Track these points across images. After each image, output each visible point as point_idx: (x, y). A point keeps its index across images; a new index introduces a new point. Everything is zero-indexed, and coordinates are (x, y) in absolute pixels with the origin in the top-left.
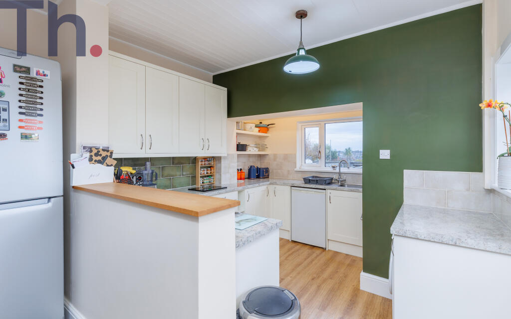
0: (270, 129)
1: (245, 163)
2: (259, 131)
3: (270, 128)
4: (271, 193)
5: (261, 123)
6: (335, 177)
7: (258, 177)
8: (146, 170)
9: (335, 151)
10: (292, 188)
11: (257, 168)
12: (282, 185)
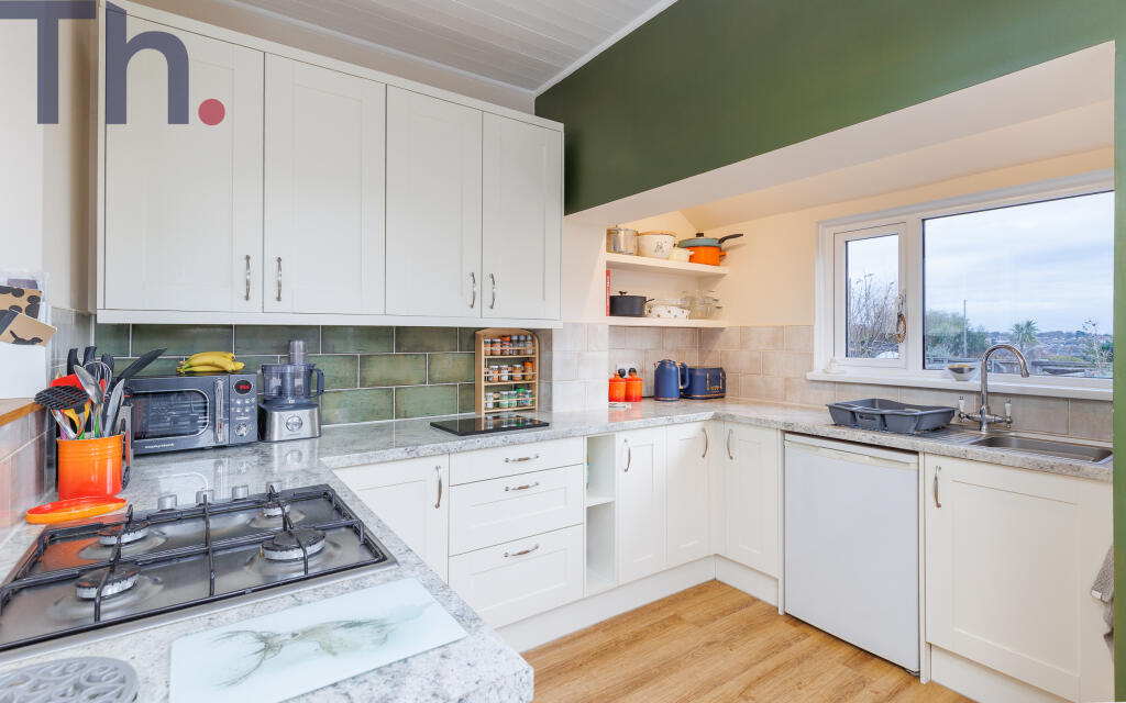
0: (728, 253)
1: (646, 351)
2: (691, 259)
3: (728, 249)
4: (717, 448)
5: (699, 235)
6: (965, 406)
7: (686, 394)
8: (290, 363)
9: (979, 333)
10: (787, 435)
11: (684, 368)
12: (750, 424)
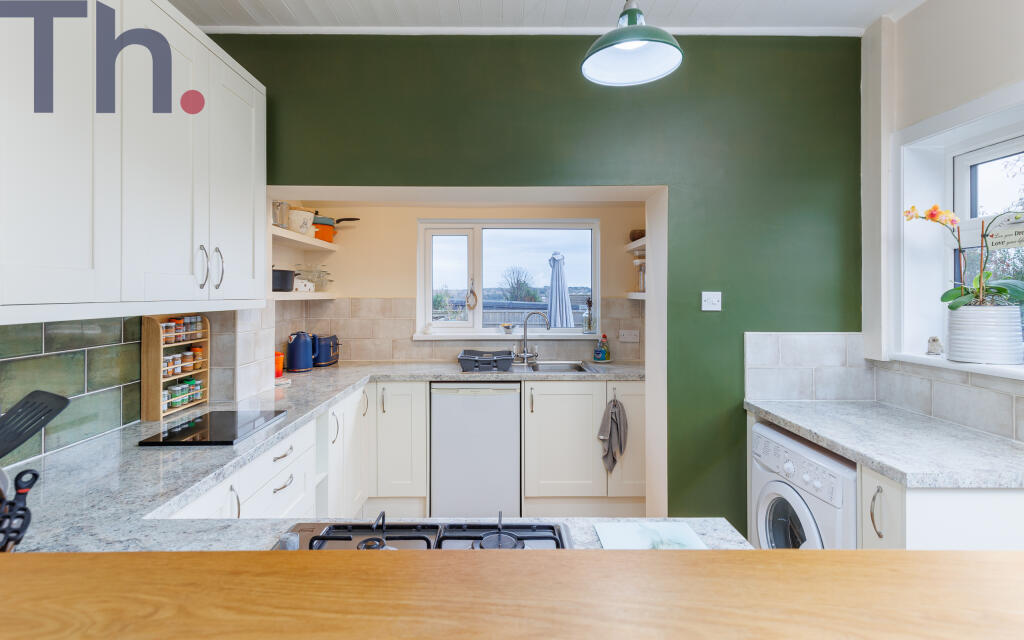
0: (340, 232)
2: (317, 235)
5: (317, 213)
6: (515, 349)
7: (317, 363)
10: (434, 385)
11: (314, 338)
12: (405, 381)
